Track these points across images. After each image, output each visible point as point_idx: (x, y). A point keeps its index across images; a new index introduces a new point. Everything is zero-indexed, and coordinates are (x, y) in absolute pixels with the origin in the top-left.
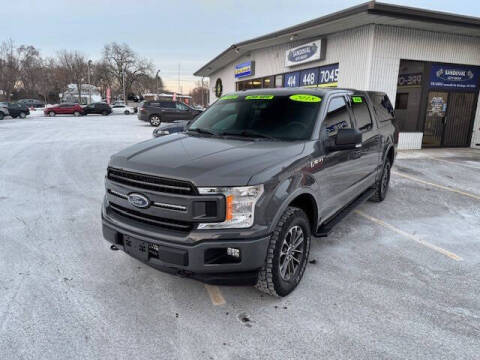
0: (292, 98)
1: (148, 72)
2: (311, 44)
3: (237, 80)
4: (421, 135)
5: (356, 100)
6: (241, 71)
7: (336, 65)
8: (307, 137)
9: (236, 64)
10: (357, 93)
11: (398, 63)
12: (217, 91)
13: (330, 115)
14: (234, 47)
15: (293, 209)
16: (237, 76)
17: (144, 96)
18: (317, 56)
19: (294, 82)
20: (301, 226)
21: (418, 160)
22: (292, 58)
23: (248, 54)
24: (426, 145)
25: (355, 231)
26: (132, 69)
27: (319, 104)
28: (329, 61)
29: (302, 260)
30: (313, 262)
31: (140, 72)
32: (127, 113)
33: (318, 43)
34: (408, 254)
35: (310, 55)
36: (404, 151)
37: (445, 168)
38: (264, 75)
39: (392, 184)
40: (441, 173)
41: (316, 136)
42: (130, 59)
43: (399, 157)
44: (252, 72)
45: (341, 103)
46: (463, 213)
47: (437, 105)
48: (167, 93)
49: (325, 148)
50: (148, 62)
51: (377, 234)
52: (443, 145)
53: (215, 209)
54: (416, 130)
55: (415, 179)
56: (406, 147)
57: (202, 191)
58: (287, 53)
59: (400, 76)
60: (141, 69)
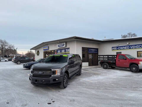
0: (63, 56)
1: (12, 48)
2: (63, 43)
3: (44, 51)
4: (88, 63)
5: (73, 56)
6: (45, 49)
7: (69, 48)
8: (66, 62)
9: (44, 47)
10: (74, 55)
11: (81, 48)
12: (37, 54)
13: (70, 58)
14: (43, 43)
15: (65, 73)
16: (44, 50)
17: (10, 55)
18: (65, 46)
19: (60, 52)
20: (67, 76)
21: (88, 68)
22: (59, 46)
23: (47, 45)
24: (89, 65)
25: (75, 80)
26: (6, 47)
27: (68, 57)
28: (67, 47)
29: (67, 83)
30: (69, 84)
31: (9, 48)
32: (6, 61)
33: (65, 43)
34: (84, 82)
35: (63, 46)
36: (84, 67)
37: (92, 69)
38: (52, 50)
39: (82, 72)
40: (91, 70)
41: (68, 62)
42: (6, 44)
43: (83, 68)
44: (49, 49)
45: (71, 57)
46: (95, 76)
47: (90, 56)
48: (18, 54)
49: (69, 64)
50: (12, 45)
51: (79, 80)
52: (93, 65)
53: (54, 73)
54: (87, 62)
55: (87, 71)
56: (84, 66)
57: (52, 70)
58: (58, 45)
59: (82, 50)
60: (10, 47)
